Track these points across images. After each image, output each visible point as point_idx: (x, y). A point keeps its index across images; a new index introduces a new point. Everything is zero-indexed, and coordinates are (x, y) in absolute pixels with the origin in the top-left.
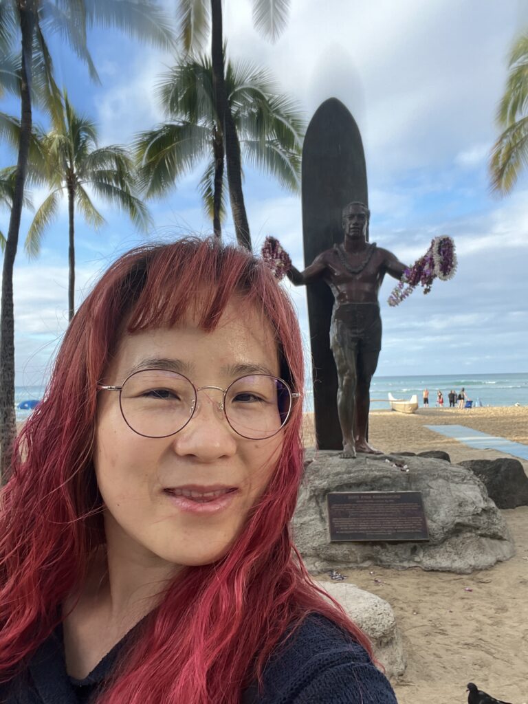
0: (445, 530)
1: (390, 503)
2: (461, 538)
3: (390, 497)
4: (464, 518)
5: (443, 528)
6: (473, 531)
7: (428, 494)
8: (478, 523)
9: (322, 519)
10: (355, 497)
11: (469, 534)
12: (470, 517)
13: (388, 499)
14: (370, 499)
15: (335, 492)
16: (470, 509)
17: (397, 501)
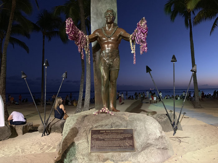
0: (142, 146)
1: (118, 134)
2: (149, 150)
3: (119, 131)
4: (151, 141)
5: (141, 146)
6: (155, 146)
7: (135, 130)
8: (157, 143)
9: (88, 141)
10: (103, 131)
11: (153, 148)
12: (154, 141)
13: (118, 132)
14: (110, 132)
15: (95, 129)
16: (154, 137)
17: (121, 133)
